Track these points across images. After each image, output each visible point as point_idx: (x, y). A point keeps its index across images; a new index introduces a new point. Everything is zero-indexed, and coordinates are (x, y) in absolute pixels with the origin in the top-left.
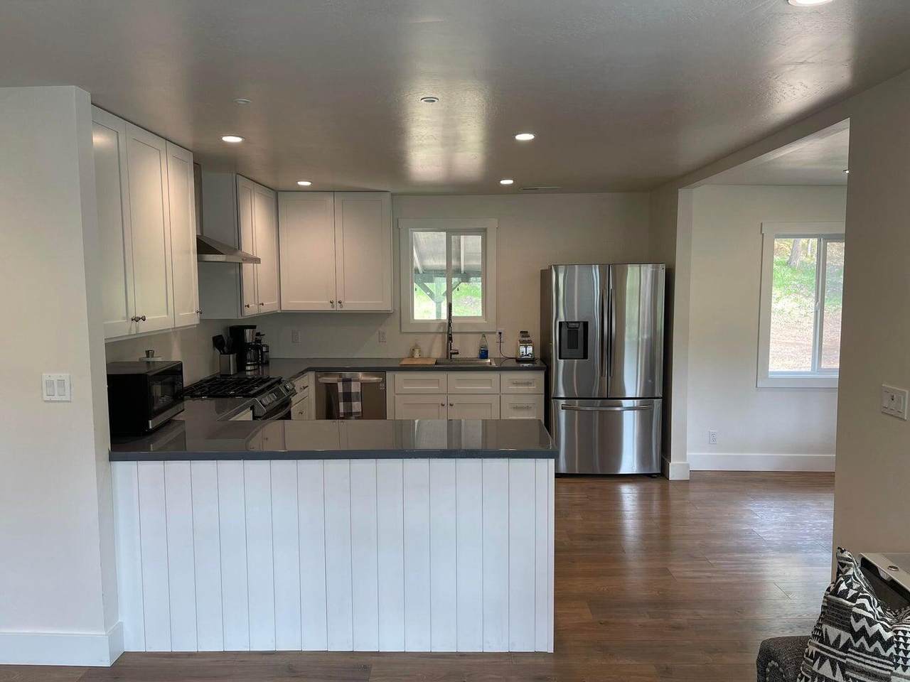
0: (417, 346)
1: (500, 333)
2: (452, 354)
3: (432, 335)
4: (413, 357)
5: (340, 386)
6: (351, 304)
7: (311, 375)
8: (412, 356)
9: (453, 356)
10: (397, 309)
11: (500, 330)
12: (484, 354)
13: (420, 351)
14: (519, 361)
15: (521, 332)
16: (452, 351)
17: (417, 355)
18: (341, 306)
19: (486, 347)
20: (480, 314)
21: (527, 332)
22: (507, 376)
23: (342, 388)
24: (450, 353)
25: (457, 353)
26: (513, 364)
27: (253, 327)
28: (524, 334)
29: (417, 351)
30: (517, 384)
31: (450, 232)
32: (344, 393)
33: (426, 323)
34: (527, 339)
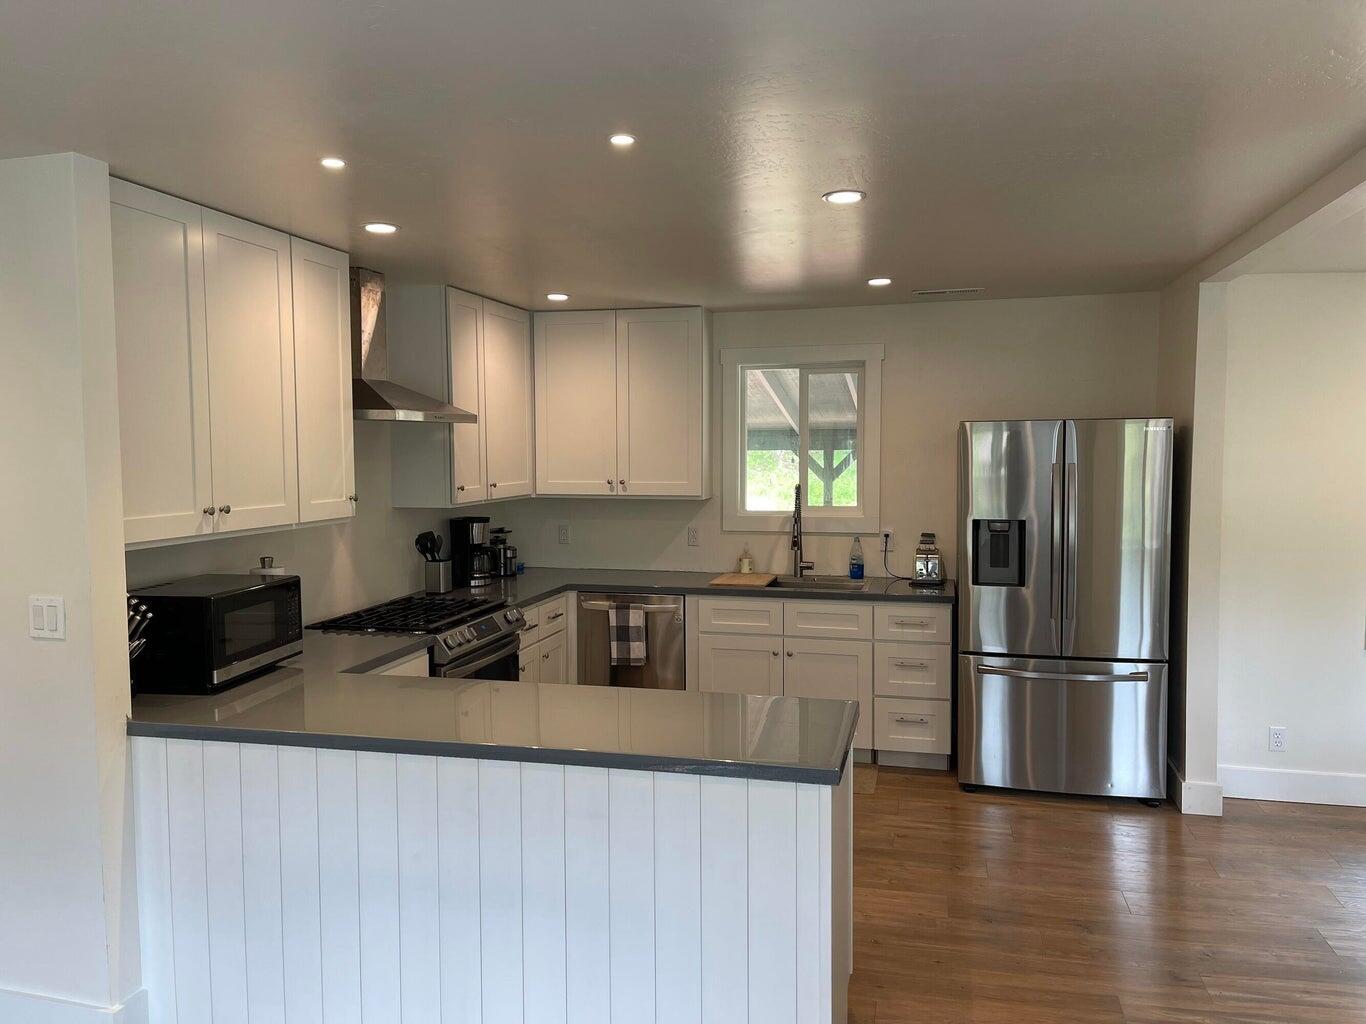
0: (746, 554)
1: (887, 536)
2: (802, 568)
3: (773, 537)
4: (740, 572)
5: (612, 614)
6: (642, 485)
7: (572, 596)
8: (738, 572)
9: (805, 572)
10: (718, 493)
11: (889, 530)
12: (857, 571)
13: (750, 563)
14: (916, 584)
15: (923, 535)
16: (802, 565)
17: (746, 569)
18: (625, 489)
19: (860, 558)
20: (854, 504)
21: (933, 535)
22: (885, 611)
23: (614, 616)
24: (801, 567)
25: (810, 568)
26: (904, 589)
27: (485, 520)
28: (928, 538)
29: (746, 562)
30: (902, 624)
31: (806, 369)
32: (617, 627)
33: (764, 517)
34: (932, 547)
